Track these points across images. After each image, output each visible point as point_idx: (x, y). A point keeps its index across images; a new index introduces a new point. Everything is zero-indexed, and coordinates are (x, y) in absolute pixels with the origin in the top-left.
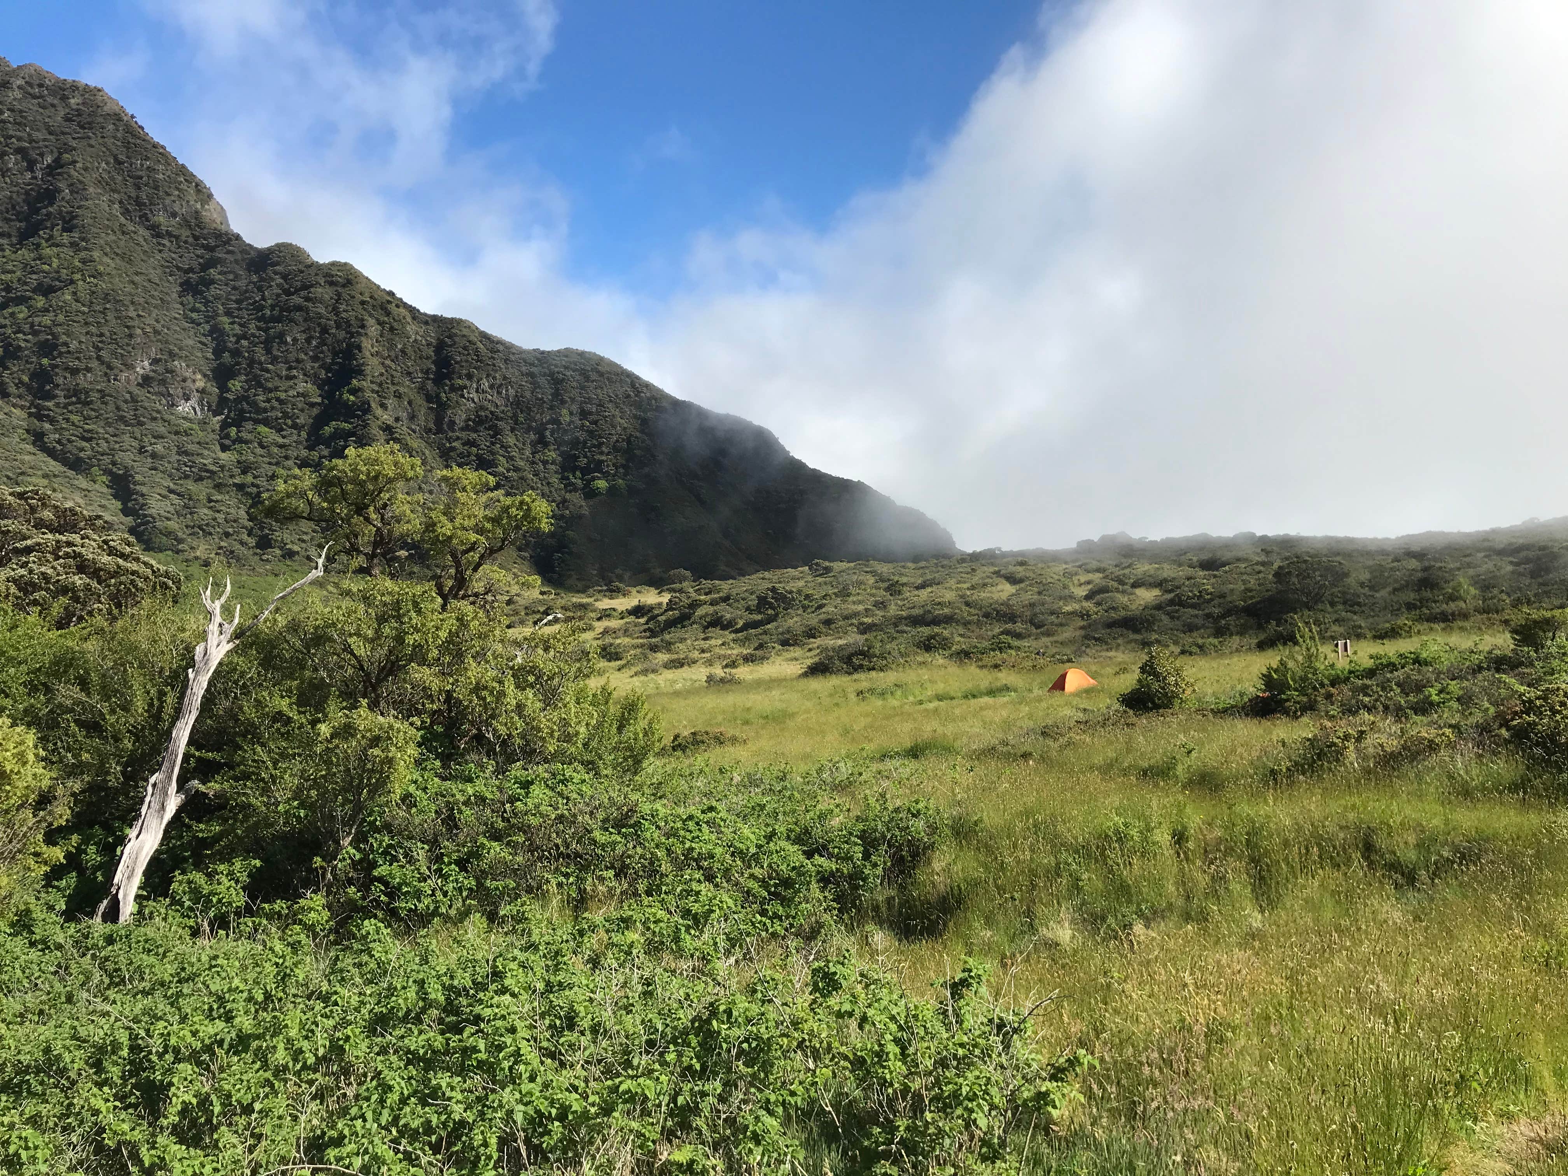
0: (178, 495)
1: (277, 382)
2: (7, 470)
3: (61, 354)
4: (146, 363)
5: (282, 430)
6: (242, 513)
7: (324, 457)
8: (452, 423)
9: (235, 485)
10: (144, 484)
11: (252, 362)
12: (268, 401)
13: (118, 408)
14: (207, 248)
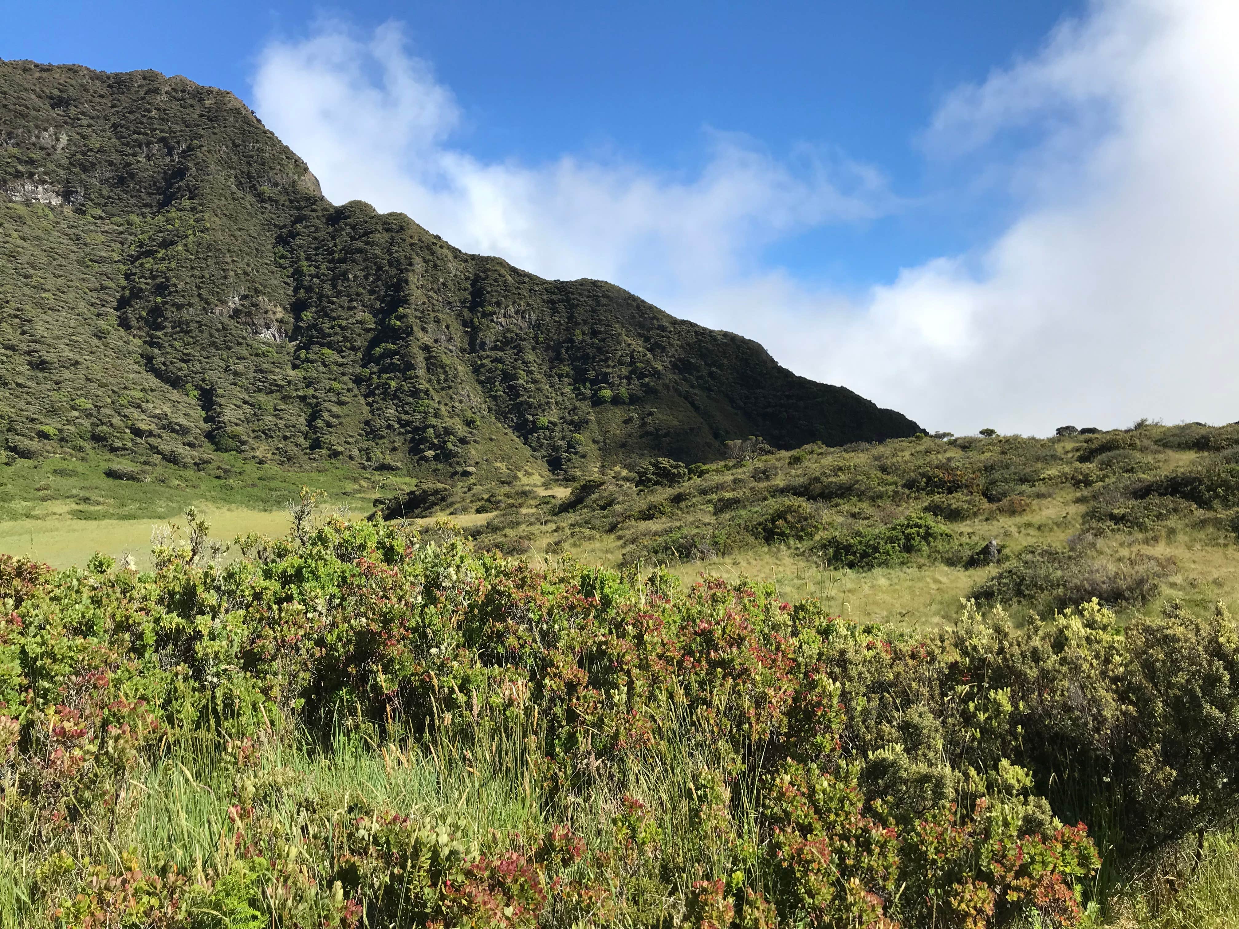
0: (251, 405)
1: (340, 312)
2: (113, 385)
3: (170, 293)
4: (237, 299)
5: (342, 351)
6: (302, 420)
7: (374, 373)
8: (483, 344)
9: (298, 397)
10: (223, 396)
11: (321, 296)
12: (332, 327)
13: (211, 336)
14: (298, 209)
